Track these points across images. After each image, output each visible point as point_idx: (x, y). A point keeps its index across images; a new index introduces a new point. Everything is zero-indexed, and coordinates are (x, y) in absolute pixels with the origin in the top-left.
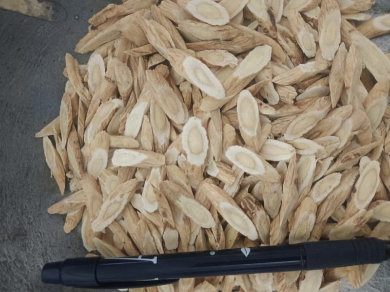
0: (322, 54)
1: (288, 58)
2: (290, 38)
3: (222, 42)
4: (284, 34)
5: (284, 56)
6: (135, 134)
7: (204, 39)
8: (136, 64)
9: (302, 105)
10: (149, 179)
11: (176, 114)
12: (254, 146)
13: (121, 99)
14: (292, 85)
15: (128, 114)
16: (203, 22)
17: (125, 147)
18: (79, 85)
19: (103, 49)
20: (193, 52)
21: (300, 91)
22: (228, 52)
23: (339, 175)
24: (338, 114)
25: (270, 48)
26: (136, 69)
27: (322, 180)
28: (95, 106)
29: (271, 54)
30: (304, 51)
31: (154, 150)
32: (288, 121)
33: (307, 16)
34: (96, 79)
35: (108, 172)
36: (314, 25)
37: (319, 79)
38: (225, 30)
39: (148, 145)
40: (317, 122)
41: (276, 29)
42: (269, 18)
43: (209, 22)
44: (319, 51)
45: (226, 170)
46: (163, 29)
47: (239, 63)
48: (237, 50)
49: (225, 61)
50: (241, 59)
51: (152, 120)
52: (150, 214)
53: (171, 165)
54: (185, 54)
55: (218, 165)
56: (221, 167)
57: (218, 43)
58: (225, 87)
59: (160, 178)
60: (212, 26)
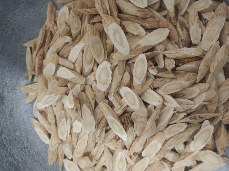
0: (202, 45)
1: (180, 41)
3: (139, 19)
4: (182, 25)
6: (74, 61)
7: (130, 14)
9: (178, 74)
11: (98, 56)
12: (138, 90)
13: (72, 37)
14: (176, 60)
15: (72, 48)
16: (131, 3)
17: (66, 66)
18: (52, 22)
19: (70, 4)
20: (120, 20)
21: (179, 64)
22: (141, 27)
23: (186, 125)
24: (198, 87)
25: (169, 31)
26: (84, 22)
27: (174, 125)
28: (56, 37)
30: (192, 39)
31: (81, 74)
32: (165, 81)
35: (54, 77)
37: (196, 61)
38: (143, 11)
39: (78, 69)
40: (183, 88)
41: (177, 20)
42: (174, 11)
43: (135, 3)
44: (201, 42)
45: (117, 100)
47: (146, 35)
48: (147, 27)
49: (137, 32)
51: (84, 55)
52: (69, 109)
53: (88, 85)
54: (113, 20)
55: (114, 95)
56: (115, 97)
57: (137, 18)
58: (131, 48)
59: (79, 91)
60: (136, 7)
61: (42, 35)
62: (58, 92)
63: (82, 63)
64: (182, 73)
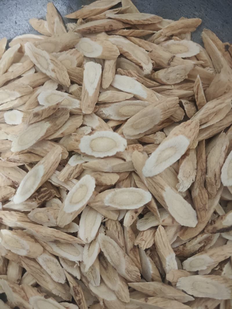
0: (183, 277)
1: (183, 243)
2: (204, 246)
3: (204, 177)
4: (208, 240)
5: (185, 239)
6: (116, 85)
7: (208, 159)
8: (187, 88)
9: (134, 253)
10: (70, 98)
11: (132, 126)
12: (96, 202)
13: (152, 73)
14: (154, 245)
15: (136, 78)
16: (225, 158)
17: (104, 74)
18: (169, 31)
19: (205, 56)
20: (195, 147)
21: (149, 252)
22: (192, 182)
23: (63, 282)
24: (122, 288)
25: (194, 226)
26: (181, 88)
27: (59, 265)
28: (147, 46)
29: (187, 226)
30: (189, 259)
31: (98, 104)
32: (119, 237)
33: (225, 264)
34: (174, 48)
35: (81, 58)
36: (216, 270)
37: (159, 272)
38: (216, 181)
39: (104, 97)
40: (115, 267)
41: (213, 233)
42: (225, 227)
43: (226, 165)
44: (188, 273)
45: (73, 172)
46: (221, 116)
47: (180, 193)
48: (194, 192)
49: (183, 179)
50: (185, 195)
51: (128, 101)
52: (37, 97)
53: (83, 119)
54: (193, 137)
55: (79, 166)
56: (76, 168)
57: (203, 173)
58: (155, 177)
59: (70, 108)
60: (221, 168)
61: (145, 20)
62: (58, 72)
63: (115, 101)
64: (136, 258)
